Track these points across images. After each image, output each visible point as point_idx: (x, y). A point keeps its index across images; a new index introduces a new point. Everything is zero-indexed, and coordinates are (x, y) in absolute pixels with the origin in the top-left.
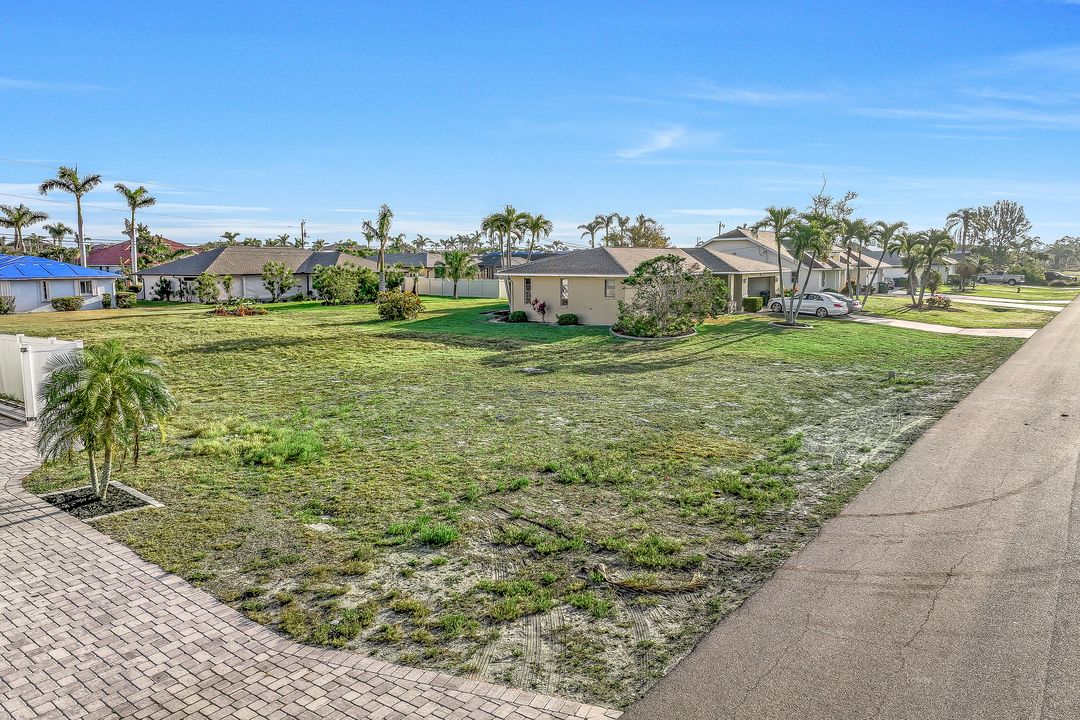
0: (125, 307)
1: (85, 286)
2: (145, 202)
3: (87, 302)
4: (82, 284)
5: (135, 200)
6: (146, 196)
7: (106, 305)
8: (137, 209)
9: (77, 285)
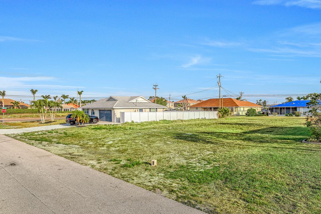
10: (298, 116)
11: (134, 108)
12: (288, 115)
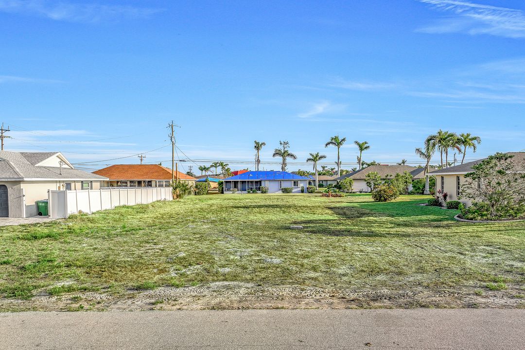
0: (310, 193)
1: (296, 183)
2: (366, 148)
3: (296, 190)
4: (295, 182)
5: (362, 147)
6: (366, 145)
7: (302, 191)
8: (363, 151)
9: (293, 182)
10: (265, 192)
11: (56, 182)
12: (251, 192)
